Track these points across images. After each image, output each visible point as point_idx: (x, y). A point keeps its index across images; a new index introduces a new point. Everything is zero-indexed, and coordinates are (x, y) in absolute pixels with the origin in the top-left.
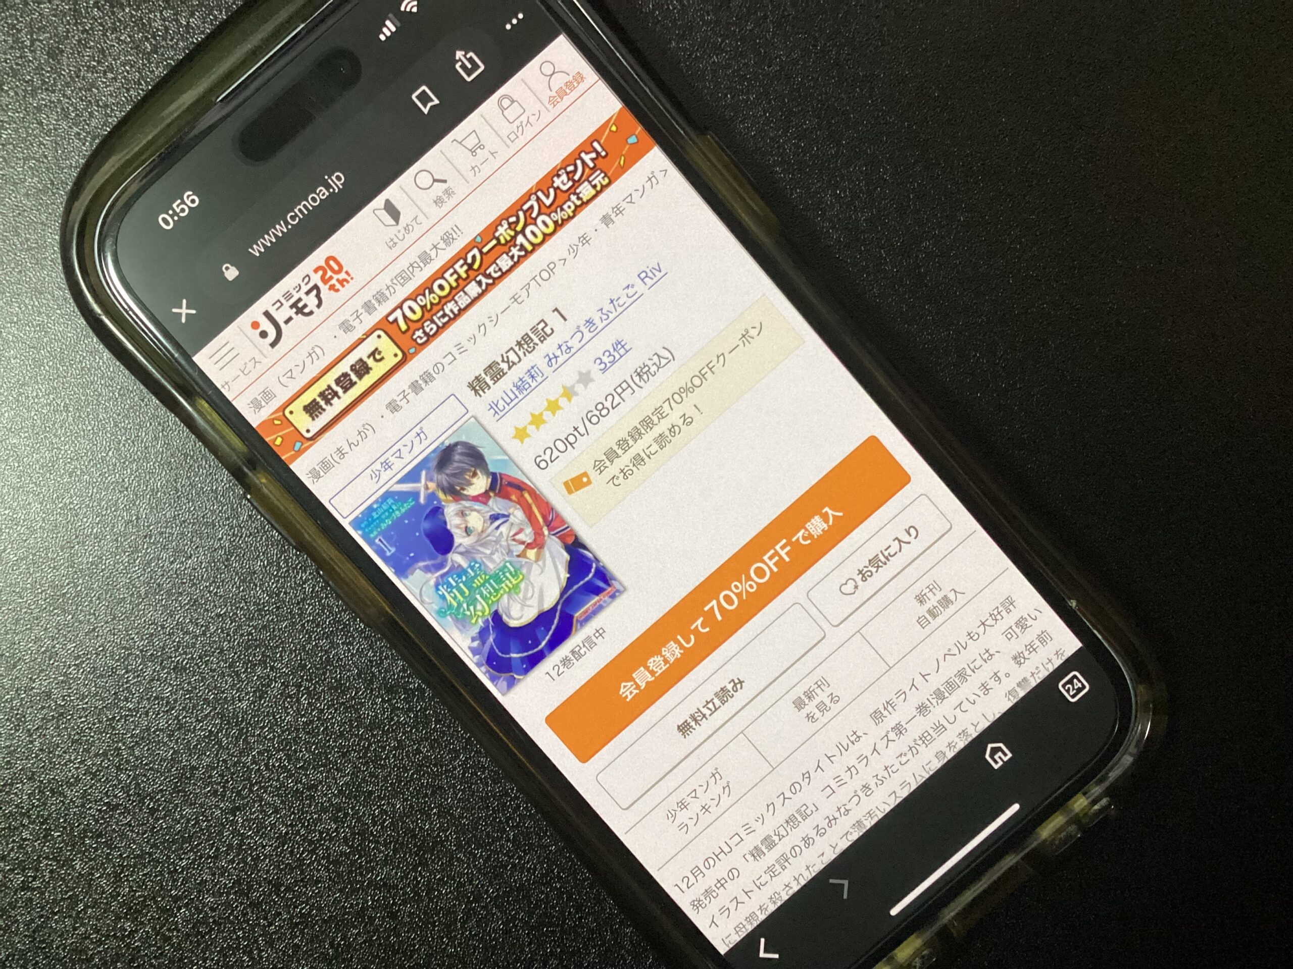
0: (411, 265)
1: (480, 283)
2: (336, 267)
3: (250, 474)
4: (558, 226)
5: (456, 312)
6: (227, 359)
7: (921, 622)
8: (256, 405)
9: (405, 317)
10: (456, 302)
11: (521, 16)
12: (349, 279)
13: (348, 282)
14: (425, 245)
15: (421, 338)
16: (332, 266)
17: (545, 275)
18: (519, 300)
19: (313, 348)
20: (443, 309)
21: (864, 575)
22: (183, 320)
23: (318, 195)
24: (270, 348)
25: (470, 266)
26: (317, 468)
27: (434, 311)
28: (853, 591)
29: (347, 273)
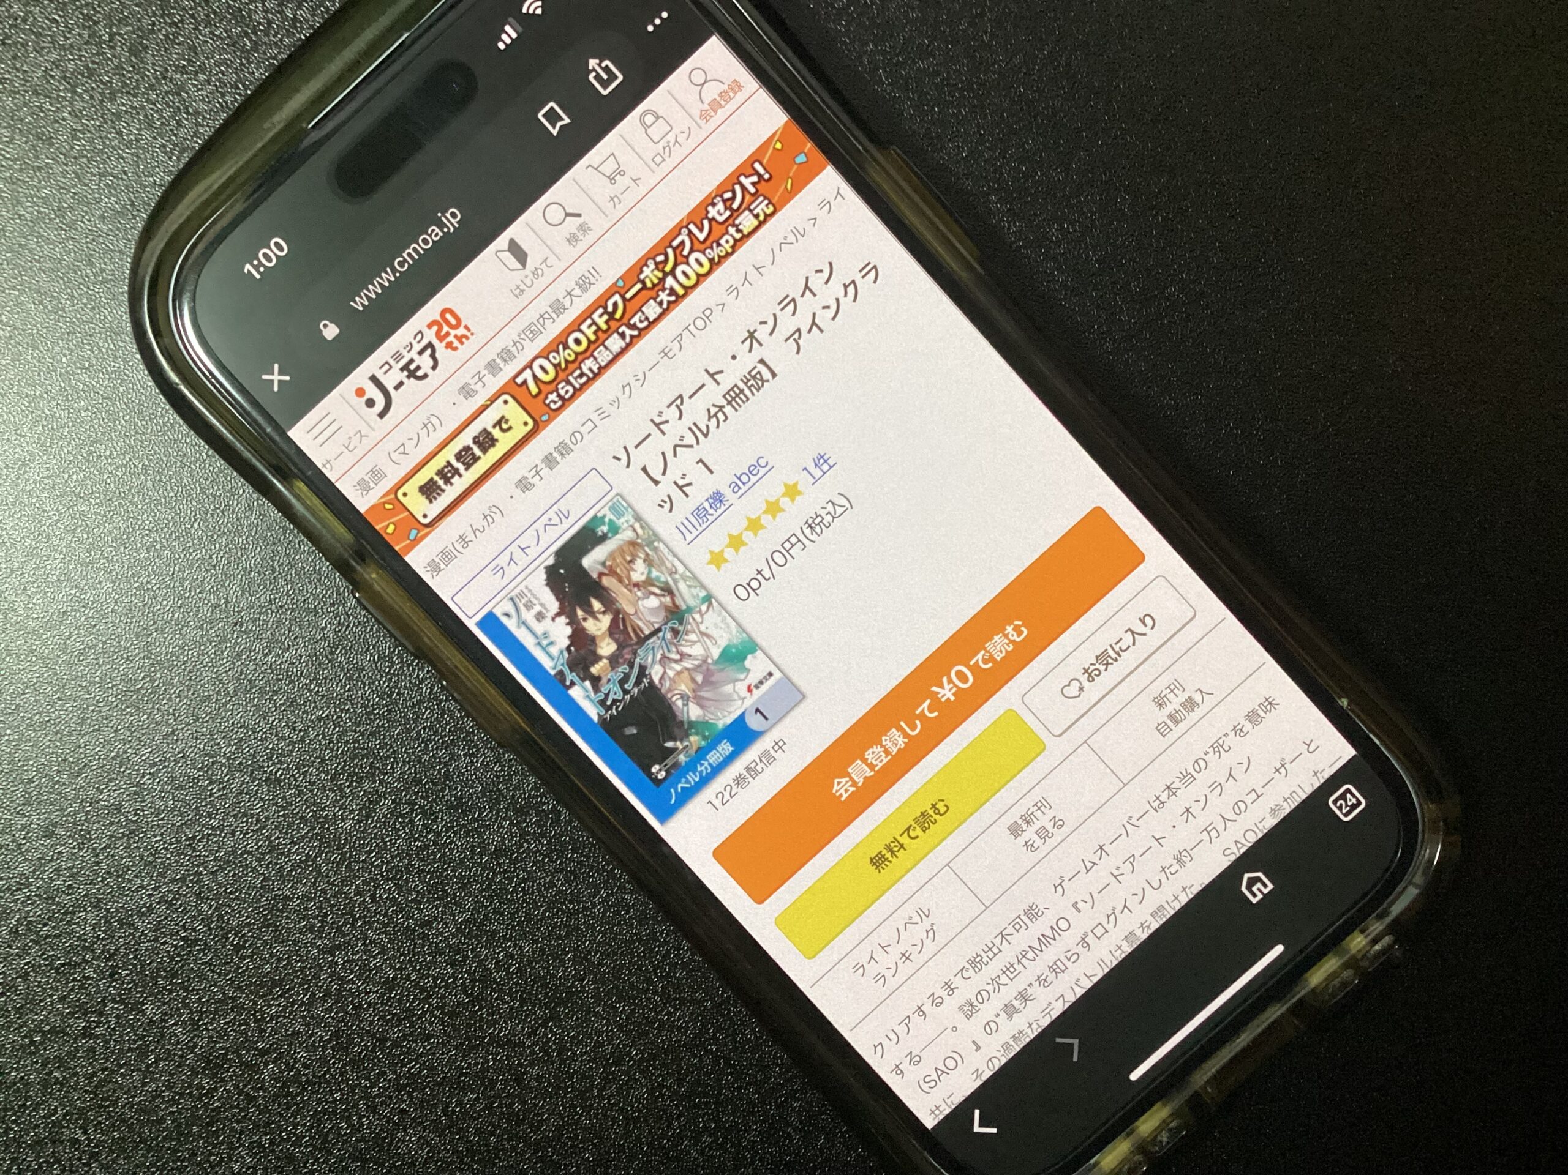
0: (542, 316)
1: (623, 336)
2: (453, 322)
3: (359, 568)
4: (714, 264)
5: (596, 371)
6: (327, 433)
7: (1162, 730)
8: (363, 486)
9: (535, 377)
10: (595, 359)
11: (665, 15)
12: (469, 334)
13: (467, 338)
14: (558, 291)
15: (555, 402)
16: (448, 319)
17: (700, 323)
18: (670, 355)
19: (428, 418)
20: (580, 368)
21: (1090, 674)
22: (276, 389)
23: (430, 236)
24: (378, 419)
25: (611, 315)
26: (437, 560)
27: (567, 372)
28: (1078, 693)
29: (466, 327)
